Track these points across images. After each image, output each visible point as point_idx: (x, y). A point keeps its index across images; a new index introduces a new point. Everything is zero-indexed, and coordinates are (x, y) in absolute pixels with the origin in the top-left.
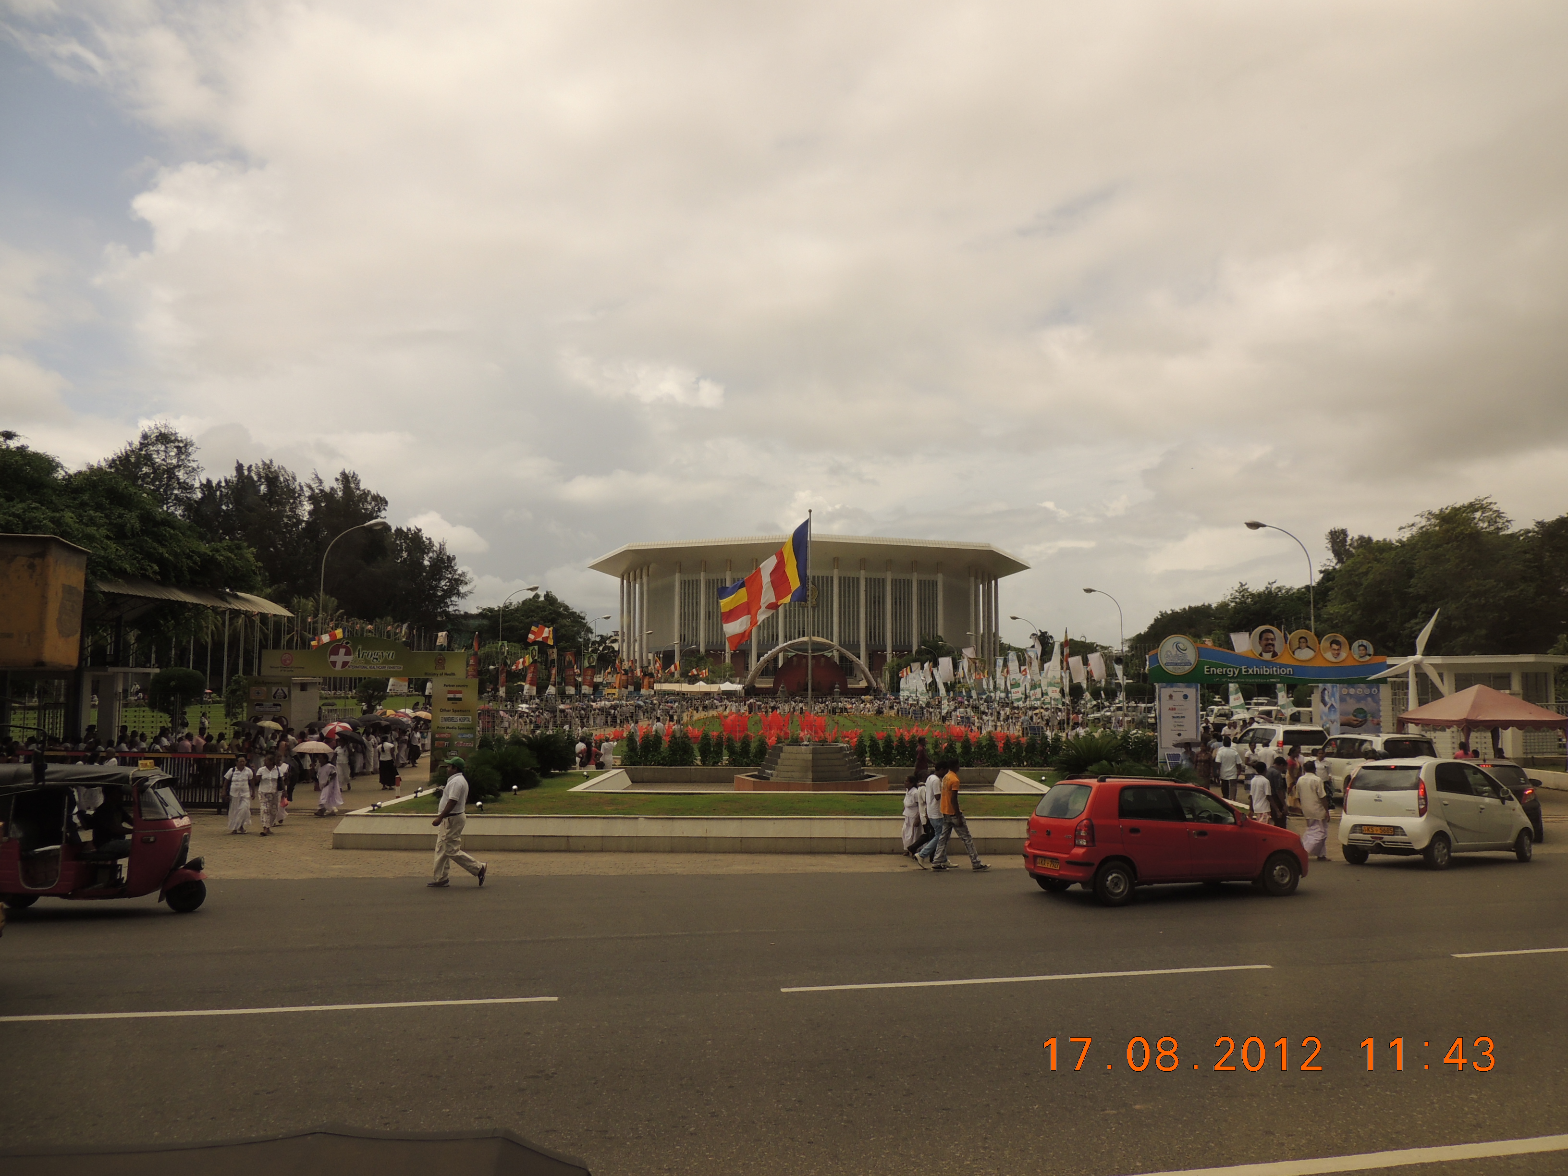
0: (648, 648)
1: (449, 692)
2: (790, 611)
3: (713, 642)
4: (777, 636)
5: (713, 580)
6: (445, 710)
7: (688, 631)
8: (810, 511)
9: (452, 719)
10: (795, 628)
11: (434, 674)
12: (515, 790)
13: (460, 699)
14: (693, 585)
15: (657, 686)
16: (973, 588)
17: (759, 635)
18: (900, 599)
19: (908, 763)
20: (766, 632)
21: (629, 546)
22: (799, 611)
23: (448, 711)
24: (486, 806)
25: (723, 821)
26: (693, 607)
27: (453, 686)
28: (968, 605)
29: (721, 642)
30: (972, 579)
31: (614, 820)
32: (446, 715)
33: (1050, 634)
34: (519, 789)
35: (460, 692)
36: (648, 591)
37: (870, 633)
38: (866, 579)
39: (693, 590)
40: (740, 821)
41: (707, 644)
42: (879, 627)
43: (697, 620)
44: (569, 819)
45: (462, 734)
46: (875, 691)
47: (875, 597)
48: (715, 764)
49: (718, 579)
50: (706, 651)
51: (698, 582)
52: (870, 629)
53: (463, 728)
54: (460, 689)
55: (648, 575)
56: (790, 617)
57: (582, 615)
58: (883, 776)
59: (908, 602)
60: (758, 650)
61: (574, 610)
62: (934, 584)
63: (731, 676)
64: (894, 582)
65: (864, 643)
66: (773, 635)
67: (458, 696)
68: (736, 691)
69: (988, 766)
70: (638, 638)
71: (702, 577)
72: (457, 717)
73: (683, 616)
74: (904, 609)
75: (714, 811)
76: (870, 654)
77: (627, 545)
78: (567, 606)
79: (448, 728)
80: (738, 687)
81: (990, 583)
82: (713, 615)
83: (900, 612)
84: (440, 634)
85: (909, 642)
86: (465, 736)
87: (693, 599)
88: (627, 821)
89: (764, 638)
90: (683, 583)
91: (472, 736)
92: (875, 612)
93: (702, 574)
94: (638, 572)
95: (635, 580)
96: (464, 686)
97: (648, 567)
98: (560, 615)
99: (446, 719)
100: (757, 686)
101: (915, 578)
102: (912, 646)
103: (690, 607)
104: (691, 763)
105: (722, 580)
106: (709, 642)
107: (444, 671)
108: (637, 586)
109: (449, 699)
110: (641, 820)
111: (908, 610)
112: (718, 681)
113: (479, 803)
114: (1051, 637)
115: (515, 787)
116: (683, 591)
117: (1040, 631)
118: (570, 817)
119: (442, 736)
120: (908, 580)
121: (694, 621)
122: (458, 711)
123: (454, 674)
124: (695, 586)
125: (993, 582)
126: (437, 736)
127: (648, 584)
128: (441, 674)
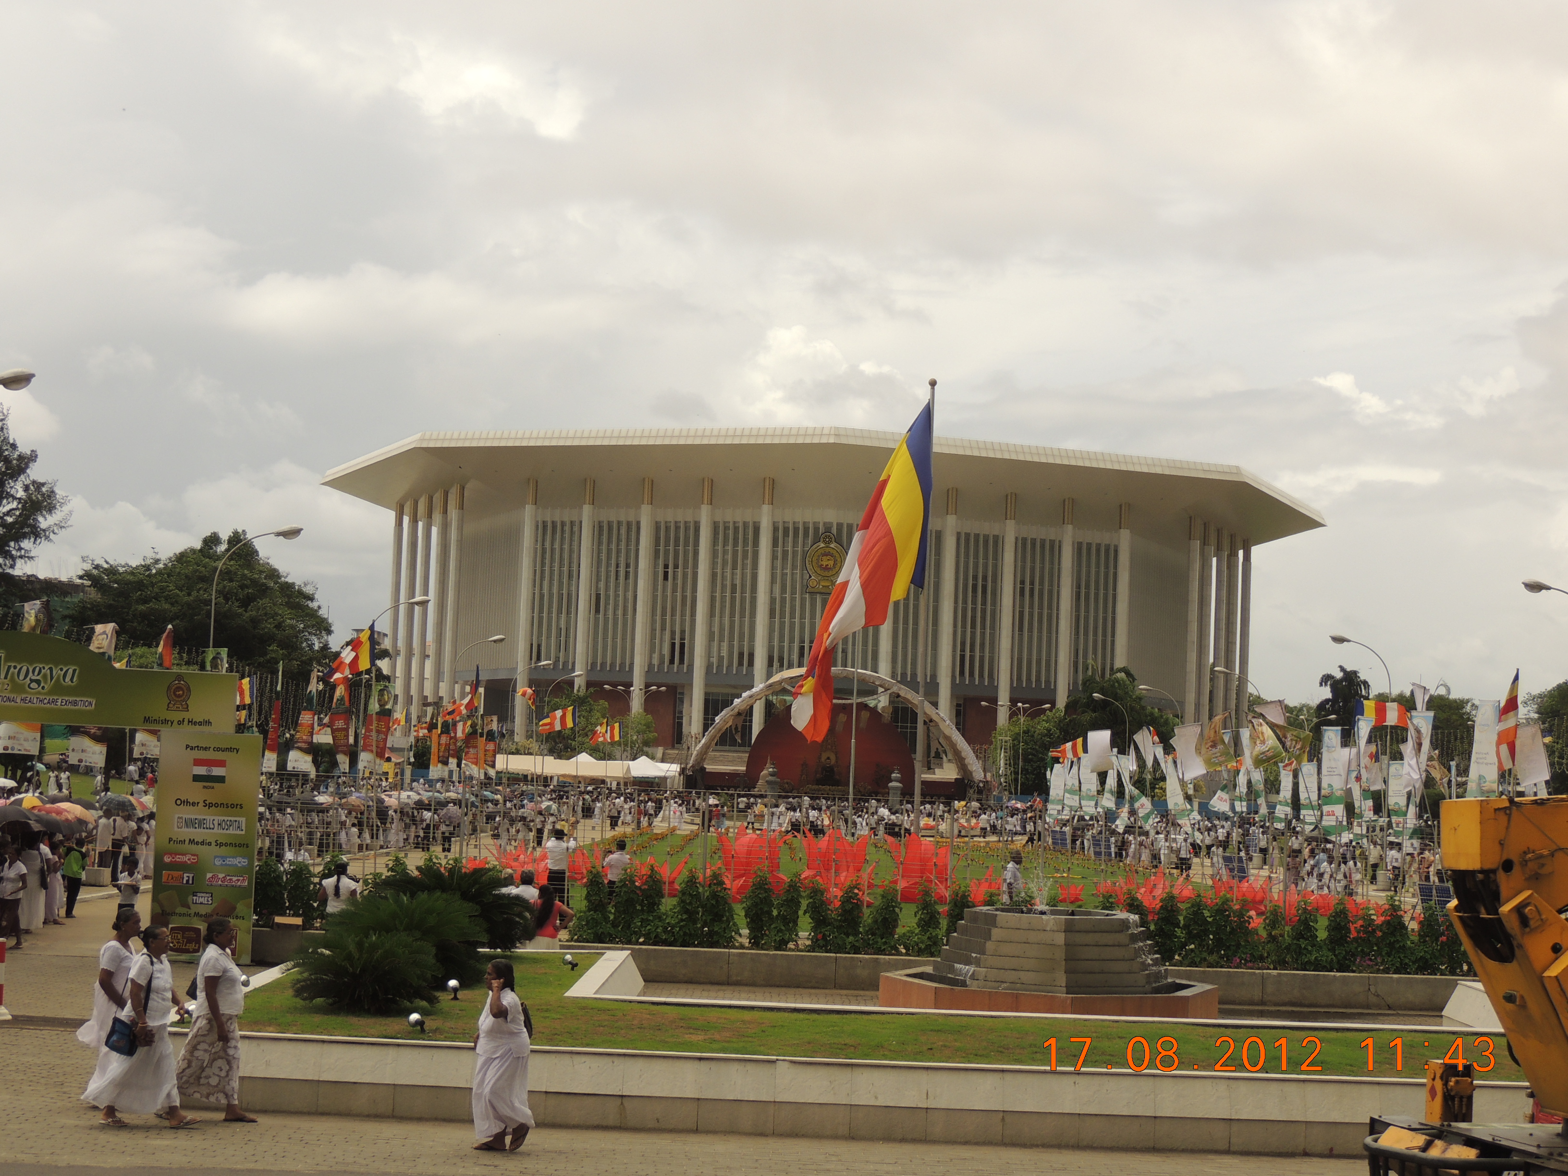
0: (455, 673)
1: (198, 762)
2: (783, 600)
3: (603, 664)
4: (751, 656)
5: (610, 524)
6: (186, 802)
7: (549, 637)
8: (933, 384)
9: (201, 823)
10: (792, 641)
11: (165, 722)
12: (455, 990)
13: (221, 779)
14: (563, 531)
15: (502, 762)
16: (1197, 566)
17: (709, 655)
18: (1032, 583)
19: (1212, 958)
20: (725, 645)
21: (422, 440)
22: (803, 600)
23: (193, 804)
24: (430, 1024)
25: (963, 1075)
26: (561, 583)
27: (206, 749)
28: (1185, 601)
29: (622, 665)
30: (1197, 544)
31: (722, 1065)
32: (189, 813)
33: (1362, 676)
34: (463, 985)
35: (221, 764)
36: (460, 541)
37: (962, 657)
38: (959, 535)
39: (562, 544)
40: (1000, 1075)
41: (592, 668)
42: (982, 645)
43: (568, 613)
44: (622, 1059)
45: (224, 858)
46: (980, 791)
47: (975, 578)
48: (781, 945)
49: (619, 523)
50: (589, 684)
51: (575, 527)
52: (963, 650)
53: (226, 845)
54: (219, 756)
55: (461, 507)
56: (782, 615)
57: (308, 590)
58: (1208, 987)
59: (1050, 592)
60: (707, 685)
61: (289, 580)
62: (1111, 553)
63: (646, 743)
64: (1022, 544)
65: (949, 680)
66: (741, 655)
67: (217, 771)
68: (664, 779)
69: (1386, 971)
70: (431, 650)
71: (587, 515)
72: (213, 817)
73: (538, 603)
74: (1041, 607)
75: (930, 1052)
76: (958, 705)
77: (417, 436)
78: (275, 570)
79: (191, 841)
80: (670, 769)
81: (1233, 555)
82: (607, 604)
83: (1031, 615)
84: (99, 628)
85: (1048, 682)
86: (230, 861)
87: (561, 565)
88: (750, 1067)
89: (721, 659)
90: (543, 529)
91: (244, 862)
92: (974, 610)
93: (587, 509)
94: (438, 498)
95: (430, 515)
96: (230, 749)
97: (463, 488)
98: (263, 590)
99: (190, 823)
100: (710, 767)
101: (1068, 537)
102: (1055, 690)
103: (556, 583)
104: (729, 943)
105: (629, 524)
106: (594, 664)
107: (186, 715)
108: (435, 530)
109: (197, 778)
110: (782, 1067)
111: (1050, 607)
112: (618, 754)
113: (414, 1017)
114: (1365, 683)
115: (453, 983)
116: (539, 546)
117: (1342, 669)
118: (625, 1055)
119: (179, 859)
120: (1052, 543)
121: (563, 616)
122: (216, 805)
123: (208, 723)
124: (567, 535)
125: (1241, 553)
126: (167, 859)
127: (460, 528)
128: (180, 723)
